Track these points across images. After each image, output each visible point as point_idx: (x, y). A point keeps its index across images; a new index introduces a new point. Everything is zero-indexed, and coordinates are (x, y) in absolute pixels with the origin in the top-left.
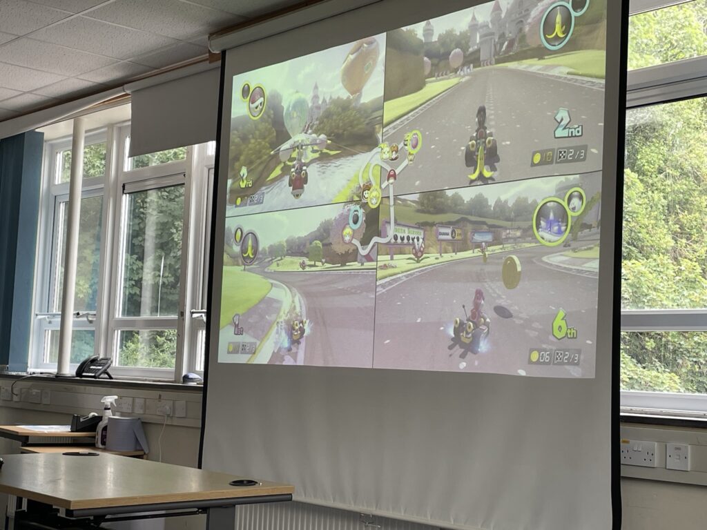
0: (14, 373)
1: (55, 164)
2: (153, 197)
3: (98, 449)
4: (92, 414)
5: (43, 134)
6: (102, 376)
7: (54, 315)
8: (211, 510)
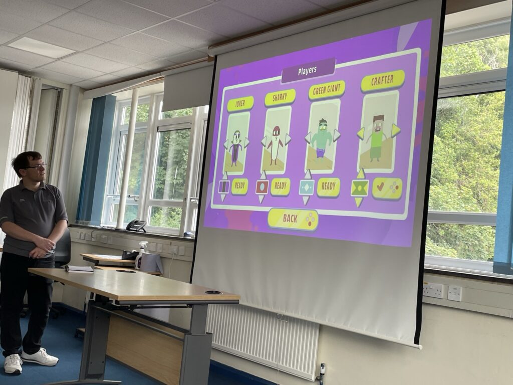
0: (93, 226)
1: (121, 114)
2: (174, 135)
3: (136, 269)
4: (133, 251)
5: (116, 97)
6: (140, 230)
7: (117, 196)
8: (194, 306)
